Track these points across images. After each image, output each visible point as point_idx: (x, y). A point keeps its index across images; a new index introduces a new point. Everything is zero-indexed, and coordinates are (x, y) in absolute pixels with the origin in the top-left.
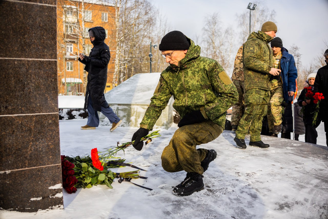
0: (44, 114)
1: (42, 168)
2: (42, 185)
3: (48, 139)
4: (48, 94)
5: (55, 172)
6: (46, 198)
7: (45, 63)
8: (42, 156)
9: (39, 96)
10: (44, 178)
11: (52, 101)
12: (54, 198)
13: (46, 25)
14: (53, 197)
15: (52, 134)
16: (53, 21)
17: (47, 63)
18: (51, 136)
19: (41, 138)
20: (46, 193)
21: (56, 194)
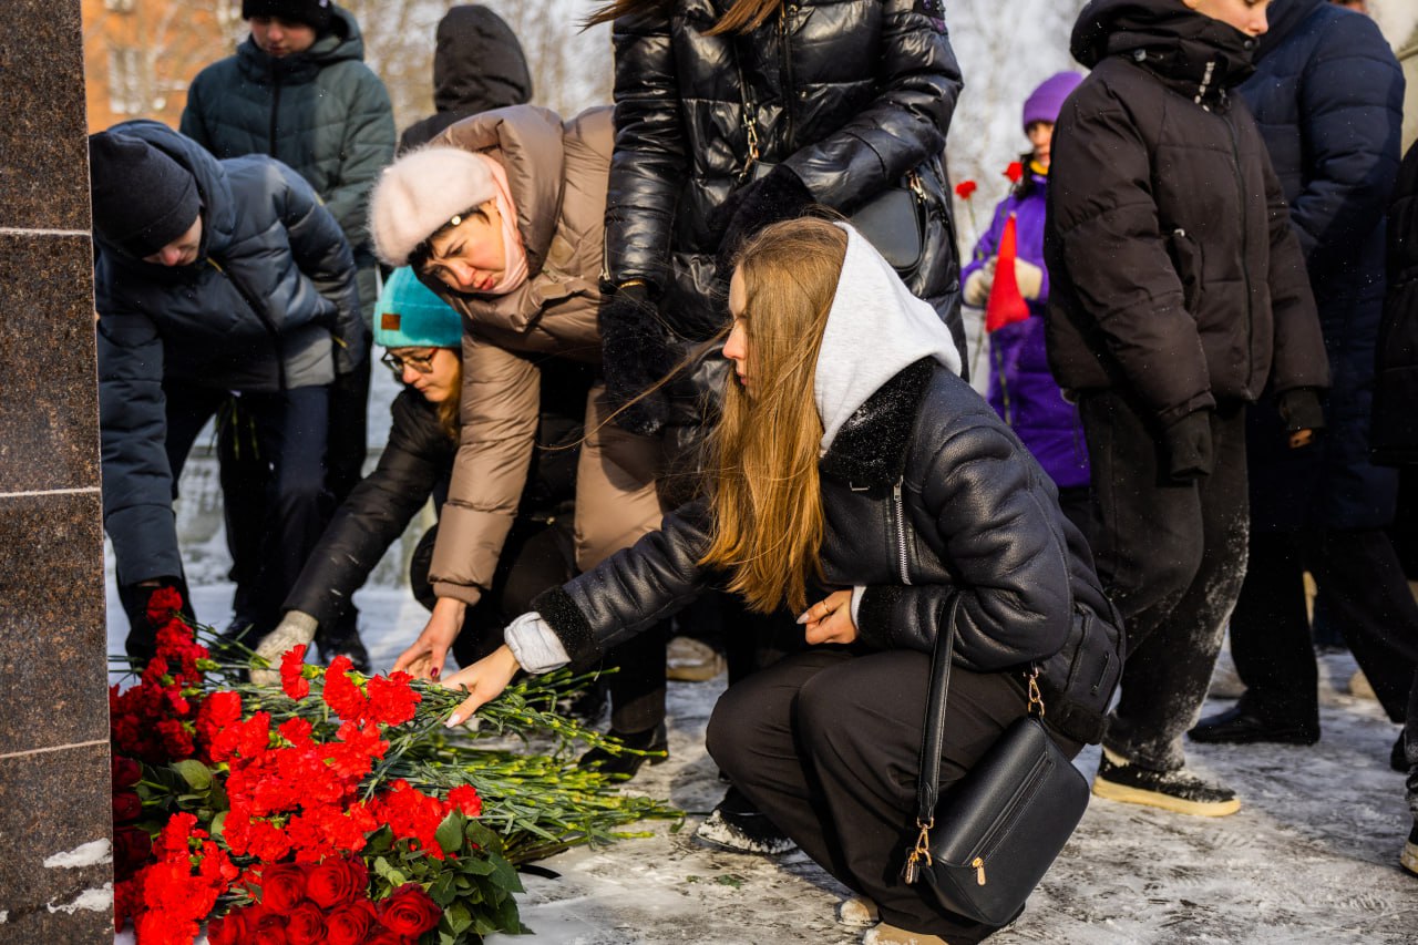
0: (28, 493)
1: (15, 759)
2: (10, 851)
3: (51, 617)
4: (52, 398)
5: (81, 778)
6: (29, 916)
7: (35, 249)
8: (18, 702)
9: (8, 410)
10: (23, 810)
11: (70, 430)
12: (70, 912)
13: (31, 62)
14: (62, 907)
15: (69, 594)
16: (63, 39)
17: (41, 250)
18: (63, 603)
19: (15, 611)
20: (28, 889)
21: (79, 893)
